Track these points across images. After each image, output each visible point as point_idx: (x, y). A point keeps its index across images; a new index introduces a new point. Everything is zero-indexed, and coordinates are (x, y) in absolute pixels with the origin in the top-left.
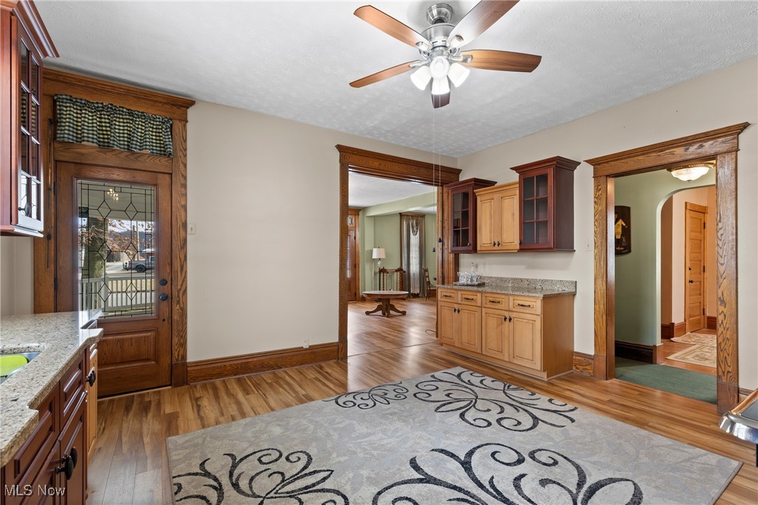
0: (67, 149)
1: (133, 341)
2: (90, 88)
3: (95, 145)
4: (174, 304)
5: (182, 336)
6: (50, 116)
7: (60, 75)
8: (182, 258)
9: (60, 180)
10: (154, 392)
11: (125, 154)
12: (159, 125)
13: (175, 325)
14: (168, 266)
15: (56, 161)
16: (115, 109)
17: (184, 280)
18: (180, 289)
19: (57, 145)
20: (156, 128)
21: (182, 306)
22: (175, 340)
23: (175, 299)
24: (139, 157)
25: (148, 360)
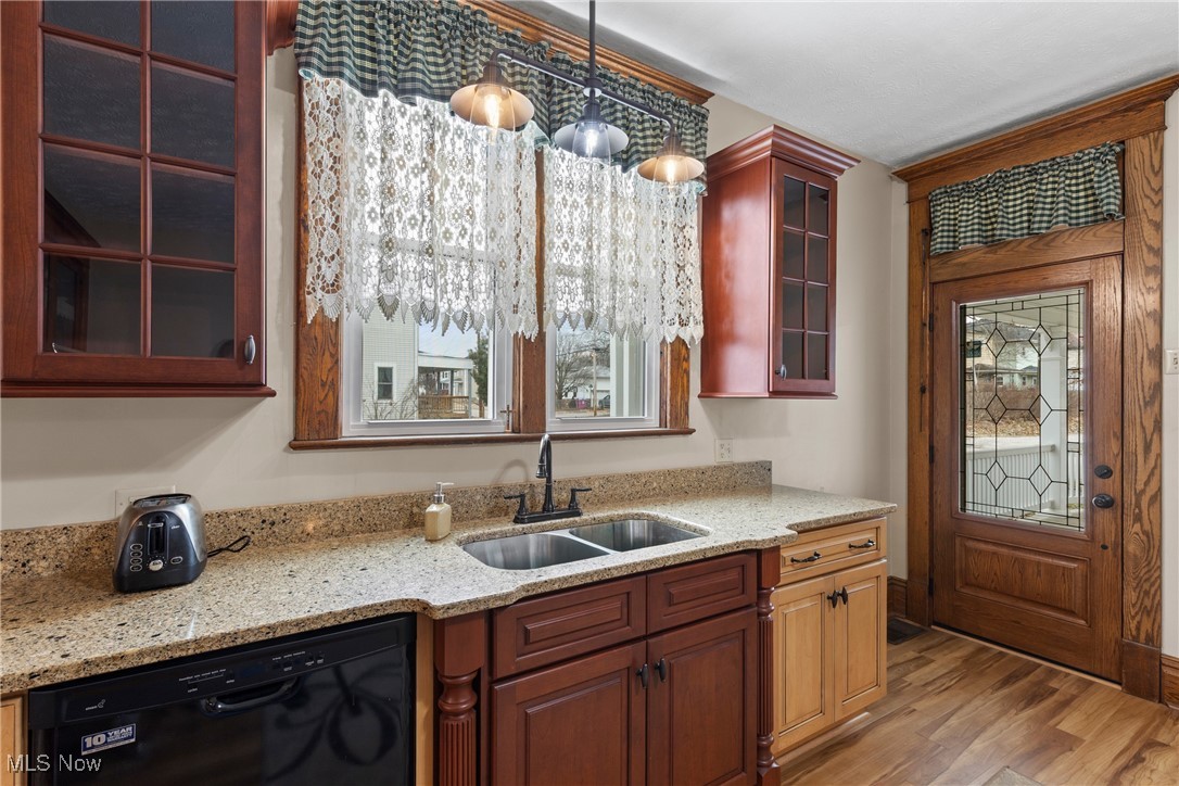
0: (946, 263)
1: (1042, 568)
2: (974, 159)
3: (976, 245)
4: (1129, 521)
5: (1147, 593)
6: (926, 226)
7: (936, 164)
8: (1149, 425)
9: (937, 308)
10: (1080, 679)
11: (1027, 243)
12: (1089, 167)
13: (1129, 564)
14: (1113, 441)
15: (933, 284)
16: (1006, 176)
17: (1152, 474)
18: (1143, 491)
19: (933, 261)
20: (1084, 176)
21: (1147, 527)
22: (1131, 596)
23: (1130, 511)
24: (1053, 240)
25: (1071, 613)
